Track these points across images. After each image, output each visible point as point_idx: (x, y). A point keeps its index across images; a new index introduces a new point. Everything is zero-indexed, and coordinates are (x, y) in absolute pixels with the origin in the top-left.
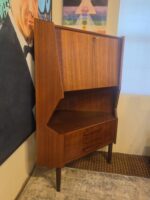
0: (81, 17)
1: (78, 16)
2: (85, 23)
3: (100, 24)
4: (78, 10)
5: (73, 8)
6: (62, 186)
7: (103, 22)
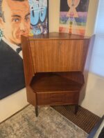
0: (69, 19)
1: (68, 18)
2: (71, 23)
3: (80, 25)
4: (68, 14)
5: (65, 13)
6: (39, 115)
7: (82, 24)
